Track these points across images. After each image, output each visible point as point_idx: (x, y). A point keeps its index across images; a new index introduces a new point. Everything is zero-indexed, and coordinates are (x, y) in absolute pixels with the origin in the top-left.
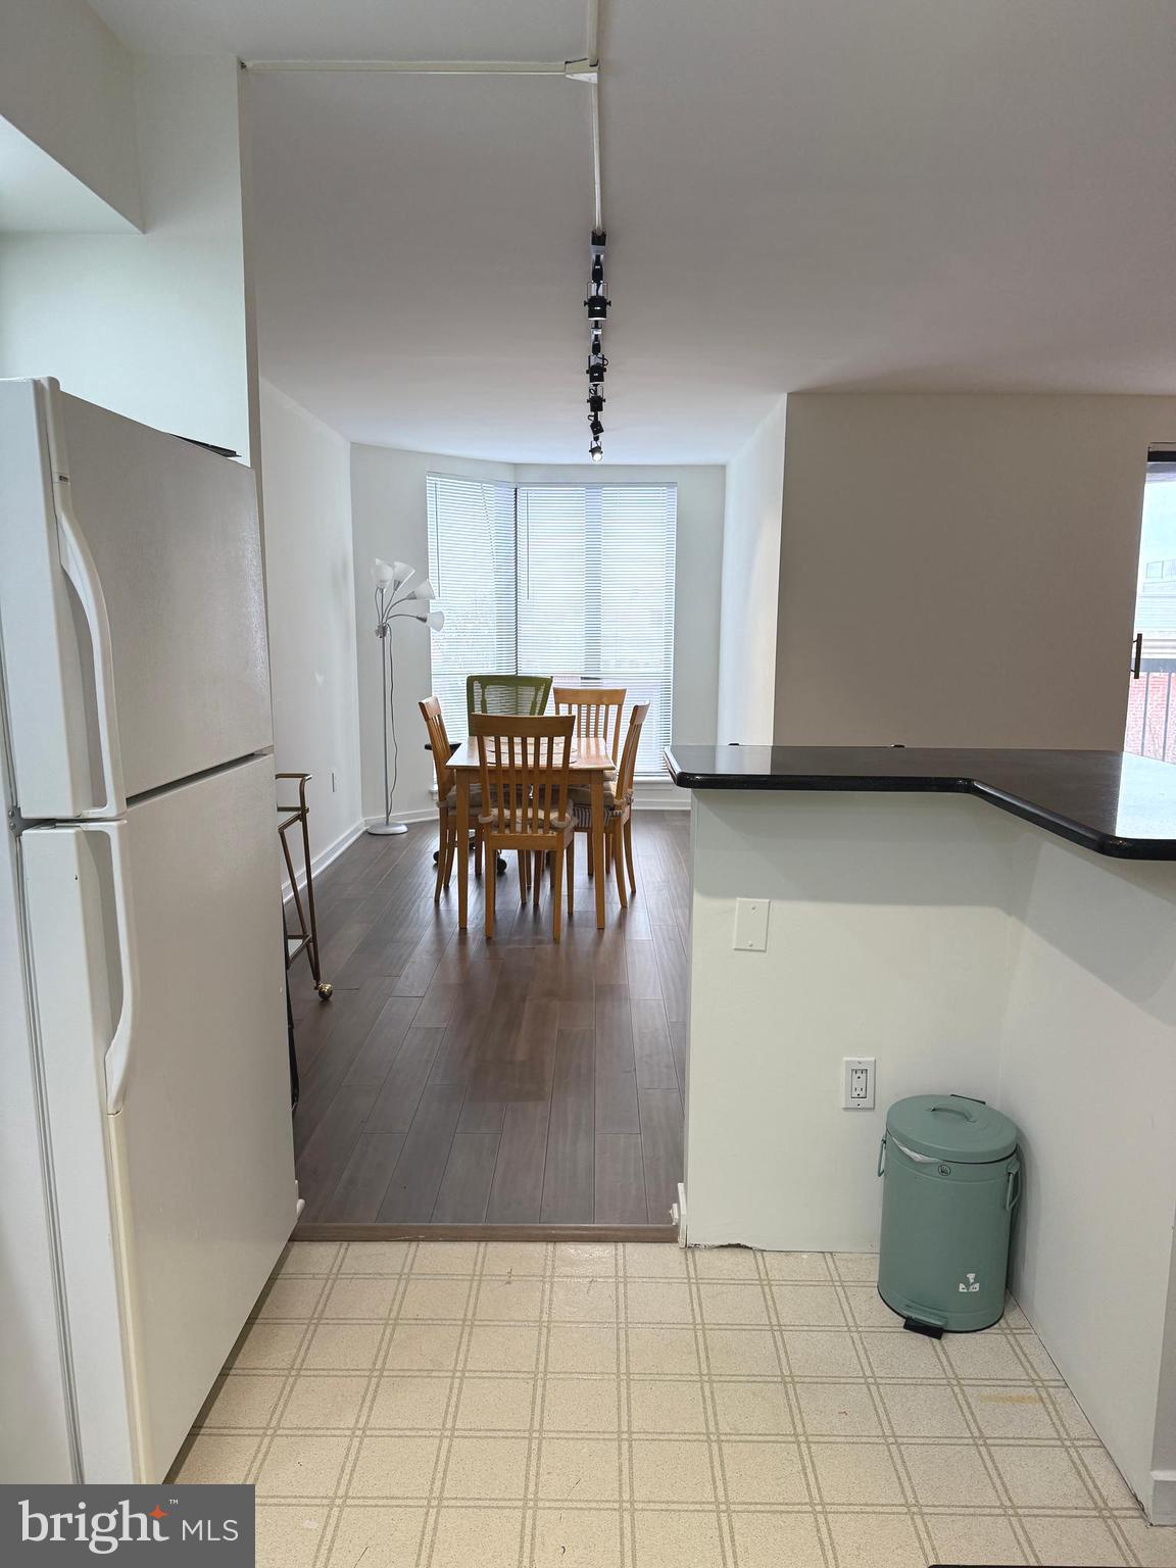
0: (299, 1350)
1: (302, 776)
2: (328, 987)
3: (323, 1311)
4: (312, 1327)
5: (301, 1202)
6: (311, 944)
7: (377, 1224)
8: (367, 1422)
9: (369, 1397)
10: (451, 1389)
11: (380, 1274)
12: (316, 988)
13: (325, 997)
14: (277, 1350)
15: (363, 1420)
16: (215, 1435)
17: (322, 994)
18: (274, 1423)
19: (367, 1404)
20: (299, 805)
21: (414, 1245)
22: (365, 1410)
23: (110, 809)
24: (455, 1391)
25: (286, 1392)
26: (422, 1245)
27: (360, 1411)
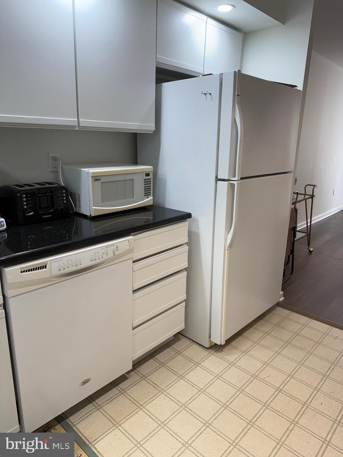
0: (270, 330)
1: (314, 186)
2: (312, 249)
3: (280, 324)
4: (275, 326)
5: (283, 298)
6: (309, 236)
7: (302, 310)
8: (281, 352)
9: (284, 347)
10: (306, 355)
11: (298, 322)
12: (308, 249)
13: (310, 252)
14: (264, 327)
15: (280, 351)
16: (244, 338)
17: (310, 251)
18: (258, 342)
19: (282, 348)
20: (312, 194)
21: (311, 319)
22: (281, 349)
23: (236, 179)
24: (307, 356)
25: (263, 337)
26: (313, 320)
27: (280, 349)
